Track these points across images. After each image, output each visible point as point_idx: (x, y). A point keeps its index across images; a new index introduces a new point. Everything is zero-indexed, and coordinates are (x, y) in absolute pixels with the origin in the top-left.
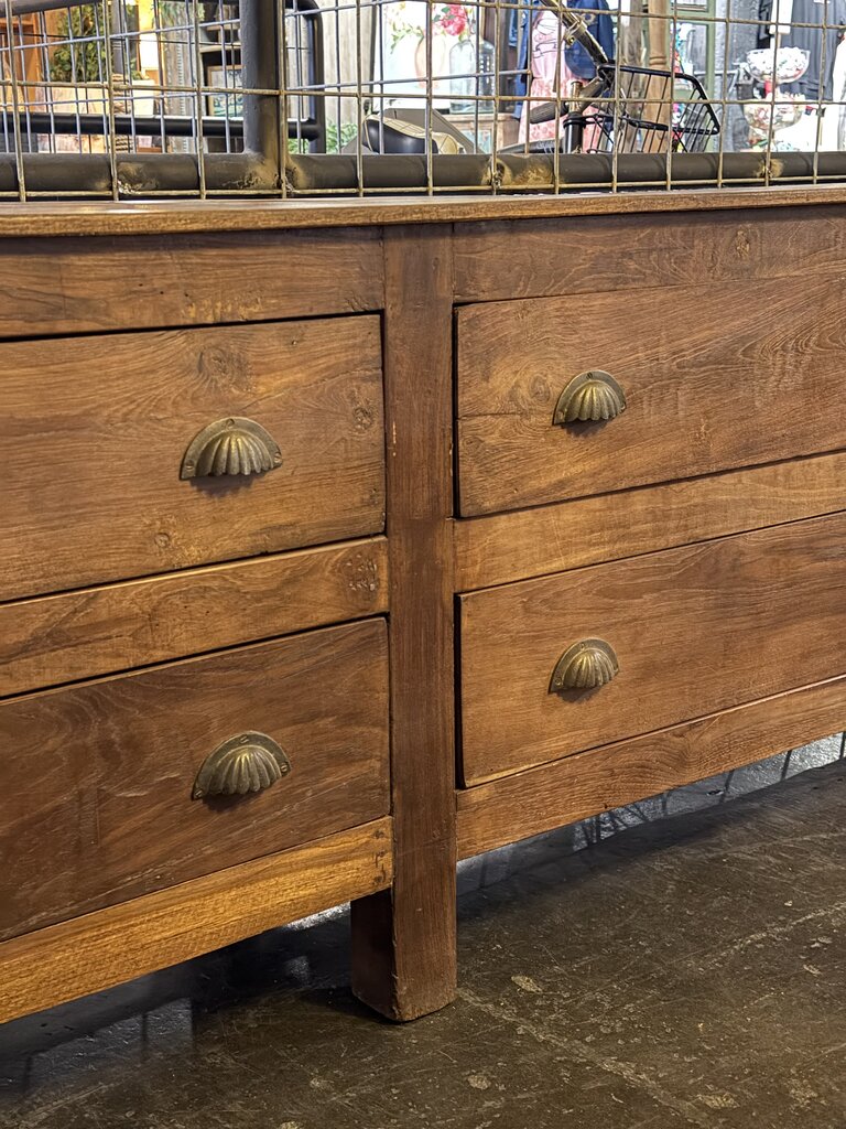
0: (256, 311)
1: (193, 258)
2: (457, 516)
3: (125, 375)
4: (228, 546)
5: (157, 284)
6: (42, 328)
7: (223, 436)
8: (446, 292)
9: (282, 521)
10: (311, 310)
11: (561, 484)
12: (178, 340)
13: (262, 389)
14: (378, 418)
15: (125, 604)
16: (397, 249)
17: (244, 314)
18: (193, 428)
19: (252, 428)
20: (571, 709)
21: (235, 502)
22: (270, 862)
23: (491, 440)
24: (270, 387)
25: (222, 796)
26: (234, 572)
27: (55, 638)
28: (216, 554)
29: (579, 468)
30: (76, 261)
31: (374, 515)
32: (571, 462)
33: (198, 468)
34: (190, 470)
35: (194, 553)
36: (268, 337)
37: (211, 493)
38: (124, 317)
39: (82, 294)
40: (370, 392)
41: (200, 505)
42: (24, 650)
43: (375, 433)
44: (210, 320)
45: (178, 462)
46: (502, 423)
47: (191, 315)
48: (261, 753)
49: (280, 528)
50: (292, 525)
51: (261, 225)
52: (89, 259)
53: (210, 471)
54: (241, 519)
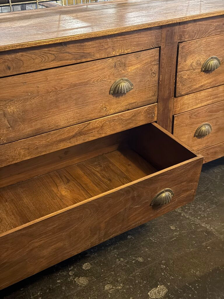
0: (129, 51)
1: (115, 39)
2: (175, 96)
3: (97, 70)
4: (120, 109)
5: (106, 47)
6: (79, 61)
7: (120, 83)
8: (176, 39)
9: (133, 102)
10: (143, 49)
11: (202, 86)
12: (110, 60)
13: (129, 70)
14: (157, 75)
15: (96, 124)
16: (164, 31)
17: (126, 52)
18: (113, 82)
19: (127, 80)
20: (199, 140)
21: (122, 98)
23: (185, 77)
24: (131, 69)
26: (121, 115)
27: (80, 133)
28: (117, 111)
29: (207, 82)
30: (87, 43)
31: (155, 98)
32: (205, 80)
33: (114, 91)
34: (112, 92)
35: (112, 111)
36: (132, 57)
37: (116, 97)
38: (98, 56)
39: (88, 52)
40: (156, 68)
41: (114, 100)
42: (74, 137)
43: (156, 78)
44: (118, 54)
45: (109, 90)
46: (188, 72)
47: (114, 53)
49: (132, 104)
50: (135, 102)
51: (132, 30)
52: (90, 43)
53: (117, 92)
54: (123, 102)
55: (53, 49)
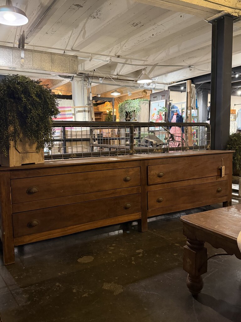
0: (130, 167)
1: (125, 163)
2: (148, 185)
3: (119, 172)
4: (127, 186)
5: (122, 165)
6: (113, 169)
7: (127, 177)
8: (146, 165)
10: (134, 167)
11: (158, 182)
12: (123, 169)
14: (140, 176)
15: (118, 191)
16: (142, 162)
17: (129, 167)
18: (124, 176)
19: (129, 176)
20: (159, 203)
21: (127, 183)
22: (130, 215)
23: (151, 178)
24: (131, 173)
25: (126, 208)
26: (128, 189)
27: (113, 193)
29: (160, 180)
31: (140, 184)
32: (159, 180)
35: (124, 187)
36: (130, 169)
38: (119, 168)
39: (116, 166)
40: (139, 173)
41: (125, 183)
42: (110, 194)
43: (140, 177)
45: (123, 179)
46: (152, 176)
47: (125, 167)
48: (129, 205)
49: (131, 185)
52: (118, 163)
53: (126, 180)
54: (128, 184)
55: (106, 164)
